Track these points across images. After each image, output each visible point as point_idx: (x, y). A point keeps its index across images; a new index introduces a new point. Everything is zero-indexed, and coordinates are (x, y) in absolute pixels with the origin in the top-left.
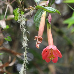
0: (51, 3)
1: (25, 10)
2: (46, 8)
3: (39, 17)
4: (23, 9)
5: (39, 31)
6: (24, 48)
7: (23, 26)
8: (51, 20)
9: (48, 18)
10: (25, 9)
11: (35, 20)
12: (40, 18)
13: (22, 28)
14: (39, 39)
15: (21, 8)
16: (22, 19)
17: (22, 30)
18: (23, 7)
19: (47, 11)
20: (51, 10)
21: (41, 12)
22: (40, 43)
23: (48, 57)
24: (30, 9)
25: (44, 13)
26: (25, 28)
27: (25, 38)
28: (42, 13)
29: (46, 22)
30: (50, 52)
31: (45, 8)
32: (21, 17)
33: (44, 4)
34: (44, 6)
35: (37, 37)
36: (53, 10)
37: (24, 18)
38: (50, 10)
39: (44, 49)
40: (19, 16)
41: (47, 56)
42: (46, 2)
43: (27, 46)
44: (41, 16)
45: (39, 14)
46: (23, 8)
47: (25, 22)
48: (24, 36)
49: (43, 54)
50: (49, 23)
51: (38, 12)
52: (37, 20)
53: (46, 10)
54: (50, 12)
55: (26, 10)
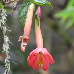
1: (6, 2)
3: (24, 10)
4: (3, 2)
5: (25, 29)
6: (5, 52)
7: (3, 23)
8: (40, 14)
9: (37, 12)
12: (26, 12)
13: (2, 25)
14: (25, 40)
17: (3, 29)
21: (27, 4)
22: (26, 44)
23: (36, 63)
25: (32, 6)
26: (6, 26)
27: (7, 39)
28: (28, 6)
29: (34, 17)
30: (39, 56)
35: (22, 37)
36: (42, 3)
37: (5, 13)
38: (39, 2)
39: (31, 53)
41: (34, 61)
44: (28, 9)
45: (24, 6)
47: (6, 19)
48: (5, 36)
49: (30, 59)
50: (38, 18)
51: (24, 4)
52: (22, 14)
54: (38, 4)
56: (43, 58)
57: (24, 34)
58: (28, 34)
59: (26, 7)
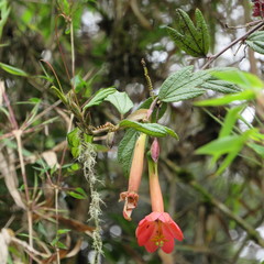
2: (144, 125)
3: (129, 147)
4: (89, 131)
8: (157, 153)
12: (132, 150)
14: (131, 199)
15: (84, 127)
16: (87, 153)
18: (88, 125)
19: (147, 131)
20: (156, 130)
21: (134, 136)
22: (133, 207)
23: (152, 239)
25: (142, 139)
28: (136, 138)
29: (147, 158)
30: (156, 228)
32: (85, 148)
34: (141, 121)
35: (125, 193)
36: (159, 131)
38: (153, 129)
39: (141, 222)
40: (80, 147)
41: (149, 236)
43: (99, 217)
44: (134, 144)
45: (128, 140)
46: (90, 127)
48: (92, 192)
49: (140, 232)
50: (154, 159)
51: (128, 136)
52: (124, 154)
53: (143, 130)
54: (153, 134)
55: (95, 132)
56: (164, 231)
57: (130, 187)
58: (136, 189)
59: (132, 141)
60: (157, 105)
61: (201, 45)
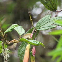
0: (35, 36)
2: (30, 41)
3: (22, 49)
4: (6, 43)
7: (6, 59)
8: (35, 53)
9: (32, 51)
10: (8, 42)
11: (19, 53)
12: (24, 51)
13: (5, 61)
15: (4, 41)
16: (5, 52)
18: (6, 40)
19: (31, 43)
21: (25, 45)
24: (14, 41)
25: (28, 46)
28: (26, 46)
29: (30, 55)
31: (28, 41)
33: (28, 37)
34: (28, 38)
37: (8, 51)
38: (34, 42)
40: (2, 50)
42: (30, 35)
44: (25, 49)
45: (22, 46)
53: (29, 43)
59: (24, 47)
60: (35, 32)
61: (54, 6)
